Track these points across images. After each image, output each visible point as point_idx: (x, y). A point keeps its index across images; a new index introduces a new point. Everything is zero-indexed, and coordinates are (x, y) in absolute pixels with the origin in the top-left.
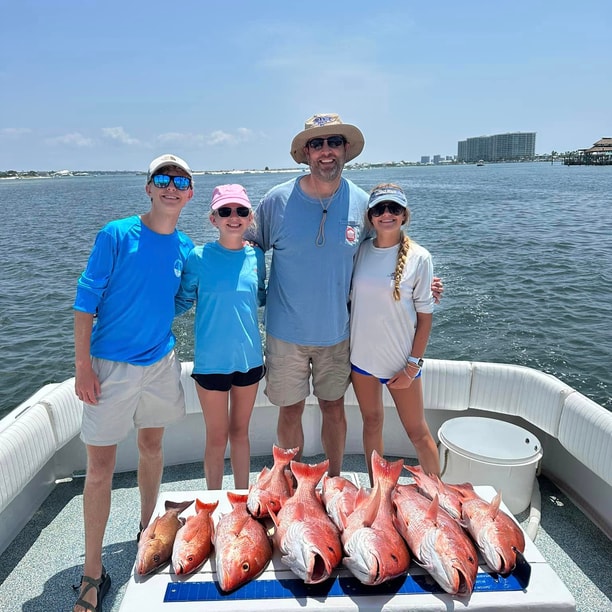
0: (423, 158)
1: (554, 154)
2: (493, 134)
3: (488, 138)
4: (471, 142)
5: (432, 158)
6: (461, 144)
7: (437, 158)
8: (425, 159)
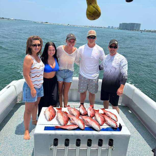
0: (109, 26)
1: (145, 30)
2: (129, 23)
3: (128, 24)
4: (124, 24)
5: (111, 27)
6: (120, 24)
7: (112, 27)
8: (109, 27)
